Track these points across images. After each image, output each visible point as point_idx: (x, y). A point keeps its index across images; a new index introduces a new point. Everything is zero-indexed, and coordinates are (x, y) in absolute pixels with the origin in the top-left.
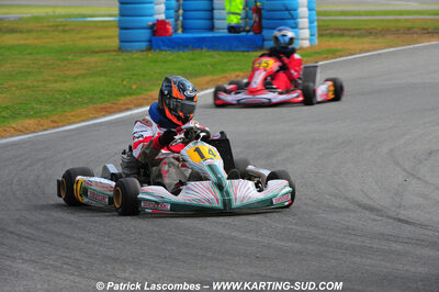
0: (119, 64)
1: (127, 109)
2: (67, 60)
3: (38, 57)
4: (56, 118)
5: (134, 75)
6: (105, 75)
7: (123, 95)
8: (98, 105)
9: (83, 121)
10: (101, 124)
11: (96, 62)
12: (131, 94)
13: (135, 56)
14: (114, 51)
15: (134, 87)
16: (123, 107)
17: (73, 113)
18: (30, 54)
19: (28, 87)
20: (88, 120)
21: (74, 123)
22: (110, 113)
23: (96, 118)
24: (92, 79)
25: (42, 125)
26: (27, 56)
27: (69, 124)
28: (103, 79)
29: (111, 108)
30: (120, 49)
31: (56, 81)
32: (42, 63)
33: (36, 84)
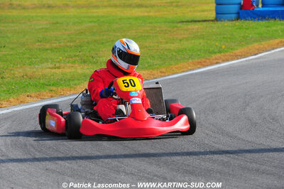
0: (214, 30)
1: (217, 63)
2: (176, 27)
3: (156, 25)
4: (164, 70)
5: (224, 38)
6: (203, 38)
7: (215, 53)
8: (196, 60)
9: (184, 72)
10: (196, 74)
11: (198, 29)
12: (220, 52)
13: (226, 24)
14: (212, 21)
15: (223, 47)
16: (215, 61)
17: (177, 66)
18: (150, 23)
19: (146, 47)
20: (187, 71)
21: (177, 73)
22: (204, 66)
23: (193, 70)
24: (193, 41)
25: (153, 75)
26: (148, 25)
27: (173, 74)
28: (201, 41)
29: (205, 62)
30: (217, 19)
31: (167, 43)
32: (158, 29)
33: (152, 45)
